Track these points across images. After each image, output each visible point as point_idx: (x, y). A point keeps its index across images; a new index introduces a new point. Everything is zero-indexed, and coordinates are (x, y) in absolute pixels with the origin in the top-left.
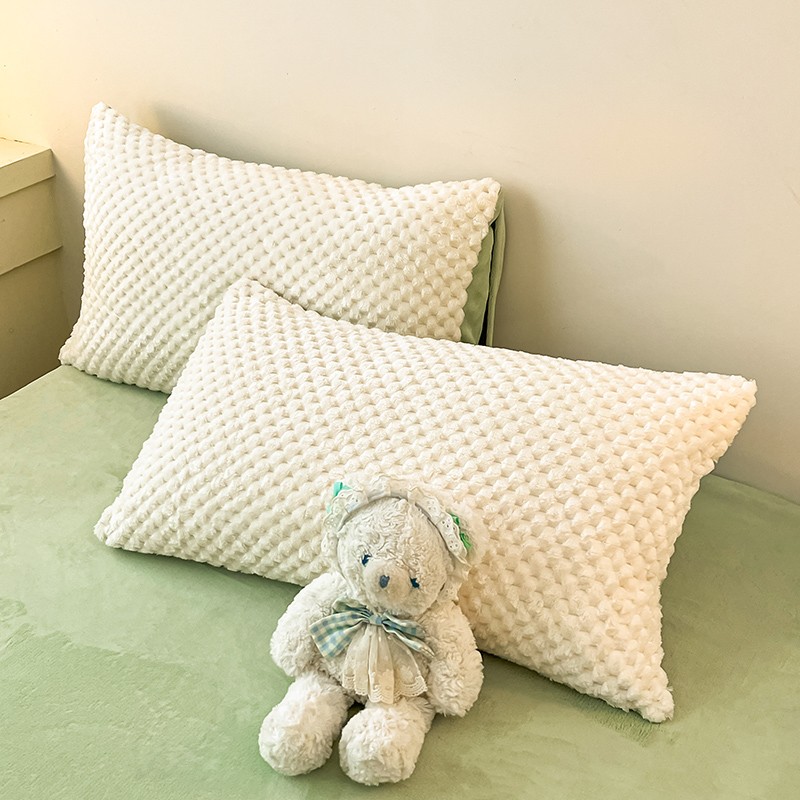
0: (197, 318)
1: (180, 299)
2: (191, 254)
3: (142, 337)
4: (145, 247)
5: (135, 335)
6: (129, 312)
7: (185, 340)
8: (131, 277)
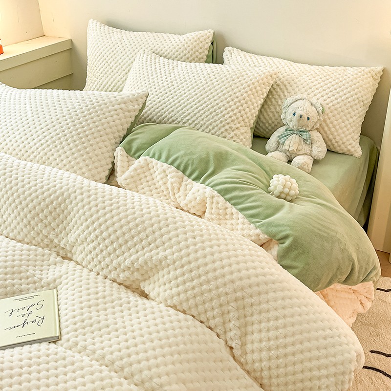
1: (119, 72)
4: (108, 58)
6: (103, 78)
8: (104, 67)
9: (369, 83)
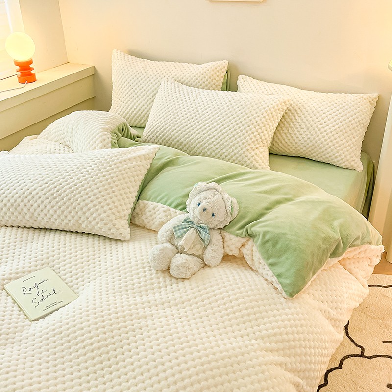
0: (149, 102)
1: (144, 98)
2: (147, 85)
3: (133, 109)
4: (134, 85)
5: (131, 109)
6: (129, 103)
7: (146, 108)
8: (129, 93)
9: (367, 107)
